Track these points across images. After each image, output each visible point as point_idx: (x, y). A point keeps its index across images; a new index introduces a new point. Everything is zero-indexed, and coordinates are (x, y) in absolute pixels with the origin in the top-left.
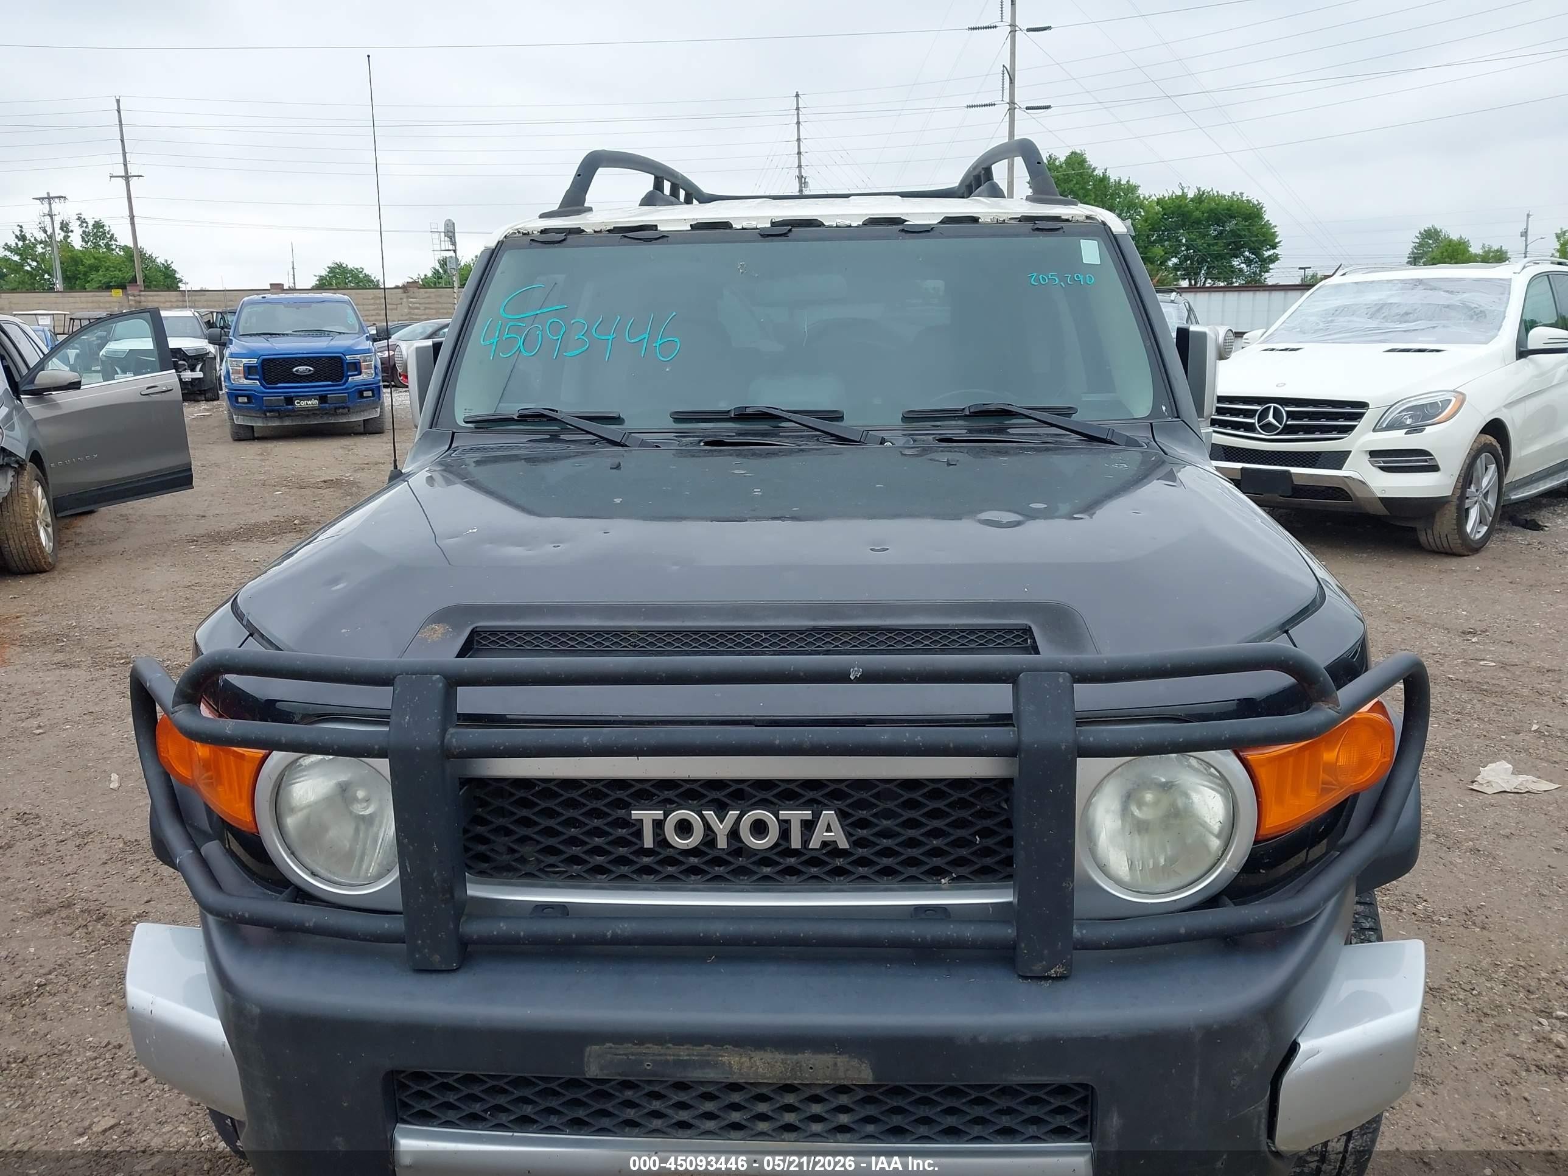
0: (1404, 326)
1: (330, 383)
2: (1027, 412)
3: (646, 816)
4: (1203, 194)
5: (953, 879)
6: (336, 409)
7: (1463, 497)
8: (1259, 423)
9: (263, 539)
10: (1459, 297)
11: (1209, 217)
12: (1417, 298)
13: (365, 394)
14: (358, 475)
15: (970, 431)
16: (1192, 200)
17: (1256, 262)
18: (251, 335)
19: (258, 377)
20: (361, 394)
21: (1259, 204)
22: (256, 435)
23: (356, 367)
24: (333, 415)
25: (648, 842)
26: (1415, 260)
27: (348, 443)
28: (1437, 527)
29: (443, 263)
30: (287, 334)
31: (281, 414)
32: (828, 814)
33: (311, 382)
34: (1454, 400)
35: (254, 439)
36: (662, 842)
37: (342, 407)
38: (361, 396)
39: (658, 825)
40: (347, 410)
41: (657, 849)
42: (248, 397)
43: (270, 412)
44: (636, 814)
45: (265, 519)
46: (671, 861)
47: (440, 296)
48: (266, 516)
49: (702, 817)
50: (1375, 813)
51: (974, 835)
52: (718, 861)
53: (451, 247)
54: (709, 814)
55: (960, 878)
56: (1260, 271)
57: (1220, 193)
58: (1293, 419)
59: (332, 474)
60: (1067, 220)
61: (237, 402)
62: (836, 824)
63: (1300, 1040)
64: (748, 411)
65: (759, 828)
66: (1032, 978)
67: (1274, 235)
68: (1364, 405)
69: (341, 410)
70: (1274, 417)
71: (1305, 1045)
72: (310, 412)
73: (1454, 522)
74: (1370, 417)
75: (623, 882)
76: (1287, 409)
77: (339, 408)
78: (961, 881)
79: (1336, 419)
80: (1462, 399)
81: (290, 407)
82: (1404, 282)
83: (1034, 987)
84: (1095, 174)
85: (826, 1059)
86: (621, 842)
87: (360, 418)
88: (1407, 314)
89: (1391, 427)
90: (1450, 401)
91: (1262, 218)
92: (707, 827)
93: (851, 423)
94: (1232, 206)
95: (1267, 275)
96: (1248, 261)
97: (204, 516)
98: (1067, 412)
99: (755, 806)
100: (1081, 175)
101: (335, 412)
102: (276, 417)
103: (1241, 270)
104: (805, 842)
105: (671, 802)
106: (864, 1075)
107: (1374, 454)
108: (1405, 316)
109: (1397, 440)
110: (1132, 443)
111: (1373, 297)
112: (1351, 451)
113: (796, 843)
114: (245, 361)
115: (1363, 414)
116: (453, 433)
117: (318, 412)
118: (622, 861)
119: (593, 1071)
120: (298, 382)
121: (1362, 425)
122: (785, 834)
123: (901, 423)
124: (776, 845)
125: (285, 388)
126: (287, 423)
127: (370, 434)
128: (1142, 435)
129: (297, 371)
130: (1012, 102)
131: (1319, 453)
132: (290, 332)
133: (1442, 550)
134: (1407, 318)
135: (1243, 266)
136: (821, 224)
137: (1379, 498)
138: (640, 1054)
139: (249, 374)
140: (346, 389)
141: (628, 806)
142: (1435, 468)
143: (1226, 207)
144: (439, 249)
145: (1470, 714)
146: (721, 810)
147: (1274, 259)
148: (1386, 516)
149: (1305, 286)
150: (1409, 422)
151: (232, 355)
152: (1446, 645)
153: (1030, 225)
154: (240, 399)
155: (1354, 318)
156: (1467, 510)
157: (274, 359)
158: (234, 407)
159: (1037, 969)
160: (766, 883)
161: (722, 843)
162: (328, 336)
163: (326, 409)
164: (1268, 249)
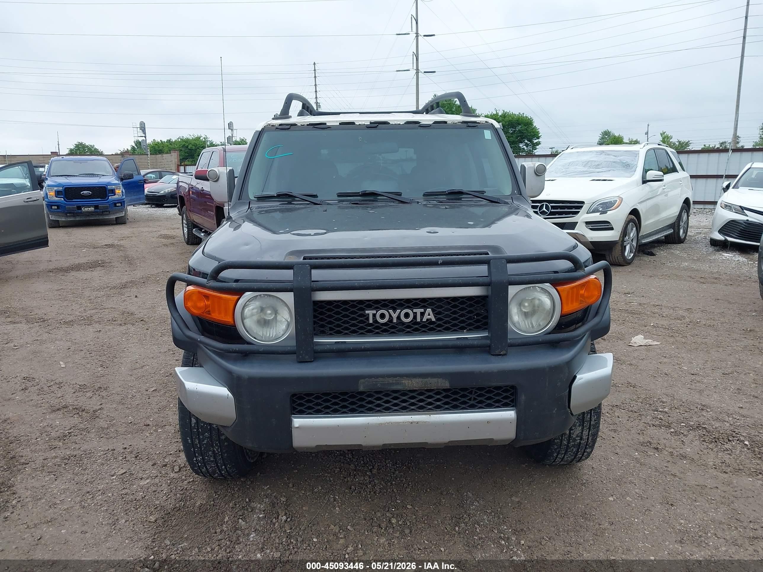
0: (597, 170)
1: (100, 199)
2: (469, 192)
3: (370, 312)
4: (506, 113)
5: (468, 330)
6: (103, 212)
7: (623, 241)
8: (539, 211)
9: (85, 270)
10: (619, 158)
11: (509, 124)
12: (602, 158)
13: (117, 205)
14: (122, 242)
15: (447, 199)
16: (501, 116)
17: (530, 145)
18: (57, 176)
19: (63, 196)
20: (115, 205)
21: (531, 118)
22: (60, 225)
23: (113, 192)
24: (101, 215)
25: (371, 321)
26: (601, 144)
27: (110, 228)
28: (613, 253)
29: (138, 143)
30: (76, 176)
31: (74, 215)
32: (429, 310)
33: (90, 199)
34: (618, 200)
35: (59, 227)
36: (375, 321)
37: (106, 211)
38: (116, 206)
39: (374, 315)
40: (108, 213)
41: (374, 324)
42: (58, 206)
43: (69, 213)
44: (367, 312)
45: (82, 262)
46: (377, 328)
47: (141, 159)
48: (82, 260)
49: (389, 312)
50: (597, 313)
51: (474, 315)
52: (393, 327)
53: (143, 135)
54: (391, 311)
55: (470, 330)
56: (532, 149)
57: (513, 113)
58: (554, 209)
59: (109, 242)
60: (479, 123)
61: (51, 208)
62: (431, 313)
63: (577, 375)
64: (367, 192)
65: (407, 315)
66: (495, 355)
67: (538, 133)
68: (583, 203)
69: (105, 213)
70: (546, 208)
71: (578, 376)
72: (89, 214)
73: (620, 251)
74: (585, 208)
75: (362, 335)
76: (551, 205)
77: (105, 211)
78: (470, 331)
79: (572, 209)
80: (622, 200)
81: (80, 211)
82: (597, 152)
83: (497, 358)
84: (456, 103)
85: (435, 380)
86: (361, 322)
87: (113, 217)
88: (598, 165)
89: (594, 212)
90: (617, 200)
91: (532, 125)
92: (390, 315)
93: (405, 196)
94: (519, 119)
95: (535, 151)
96: (527, 145)
97: (50, 261)
98: (483, 192)
99: (405, 308)
100: (450, 104)
101: (102, 214)
102: (71, 216)
103: (524, 149)
104: (421, 319)
105: (379, 308)
106: (447, 385)
107: (587, 223)
108: (598, 166)
109: (596, 217)
110: (507, 203)
111: (585, 158)
112: (577, 222)
113: (419, 320)
114: (55, 188)
115: (582, 206)
116: (250, 202)
117: (94, 214)
118: (361, 328)
119: (361, 389)
120: (84, 199)
121: (582, 211)
122: (415, 317)
123: (422, 196)
124: (412, 321)
125: (77, 202)
126: (78, 219)
127: (119, 224)
128: (510, 201)
129: (83, 193)
130: (417, 69)
131: (565, 223)
132: (78, 175)
133: (616, 264)
134: (599, 167)
135: (525, 147)
136: (389, 123)
137: (590, 242)
138: (377, 381)
139: (58, 195)
140: (108, 202)
141: (364, 310)
142: (612, 229)
143: (516, 120)
144: (137, 136)
145: (628, 321)
146: (394, 310)
147: (538, 144)
148: (593, 249)
149: (554, 155)
150: (601, 209)
151: (49, 186)
152: (619, 298)
153: (466, 125)
154: (53, 207)
155: (577, 167)
156: (625, 247)
157: (71, 188)
158: (50, 211)
159: (497, 352)
160: (408, 333)
161: (395, 320)
162: (97, 176)
163: (98, 212)
164: (535, 139)
